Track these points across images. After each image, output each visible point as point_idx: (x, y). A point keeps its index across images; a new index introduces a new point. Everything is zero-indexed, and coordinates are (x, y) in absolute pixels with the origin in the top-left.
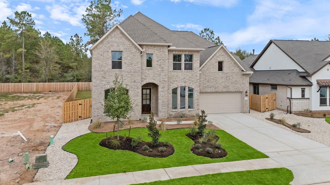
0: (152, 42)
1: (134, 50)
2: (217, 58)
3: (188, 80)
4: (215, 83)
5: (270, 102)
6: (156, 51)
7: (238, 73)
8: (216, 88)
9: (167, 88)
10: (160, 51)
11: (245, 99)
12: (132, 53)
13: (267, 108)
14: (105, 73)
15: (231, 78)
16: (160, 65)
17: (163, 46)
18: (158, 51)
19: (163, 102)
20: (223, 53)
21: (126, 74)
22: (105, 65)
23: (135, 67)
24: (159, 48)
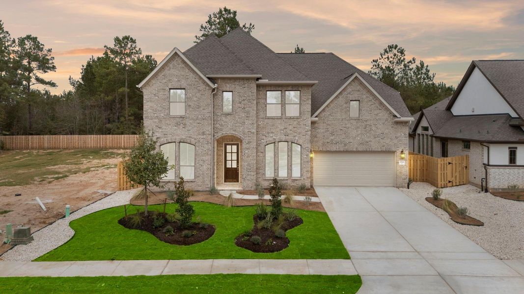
0: (230, 74)
1: (202, 87)
2: (348, 96)
3: (291, 132)
4: (344, 136)
5: (456, 172)
6: (238, 87)
7: (387, 120)
8: (345, 145)
9: (255, 144)
10: (243, 86)
11: (400, 164)
12: (199, 91)
13: (450, 182)
14: (160, 121)
15: (374, 128)
16: (244, 108)
17: (248, 79)
18: (241, 87)
19: (248, 165)
20: (359, 87)
21: (191, 121)
22: (160, 109)
23: (203, 111)
24: (242, 82)
